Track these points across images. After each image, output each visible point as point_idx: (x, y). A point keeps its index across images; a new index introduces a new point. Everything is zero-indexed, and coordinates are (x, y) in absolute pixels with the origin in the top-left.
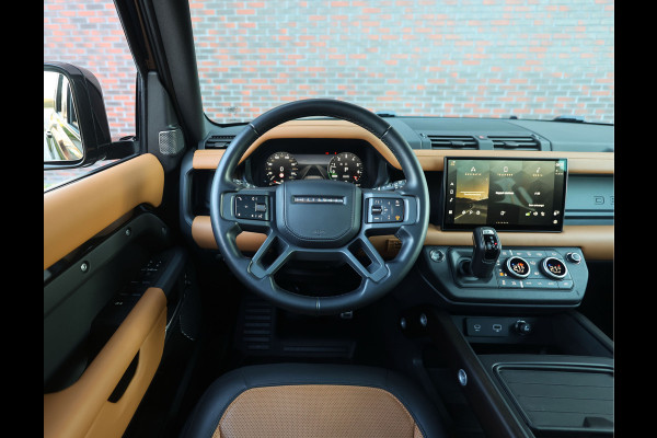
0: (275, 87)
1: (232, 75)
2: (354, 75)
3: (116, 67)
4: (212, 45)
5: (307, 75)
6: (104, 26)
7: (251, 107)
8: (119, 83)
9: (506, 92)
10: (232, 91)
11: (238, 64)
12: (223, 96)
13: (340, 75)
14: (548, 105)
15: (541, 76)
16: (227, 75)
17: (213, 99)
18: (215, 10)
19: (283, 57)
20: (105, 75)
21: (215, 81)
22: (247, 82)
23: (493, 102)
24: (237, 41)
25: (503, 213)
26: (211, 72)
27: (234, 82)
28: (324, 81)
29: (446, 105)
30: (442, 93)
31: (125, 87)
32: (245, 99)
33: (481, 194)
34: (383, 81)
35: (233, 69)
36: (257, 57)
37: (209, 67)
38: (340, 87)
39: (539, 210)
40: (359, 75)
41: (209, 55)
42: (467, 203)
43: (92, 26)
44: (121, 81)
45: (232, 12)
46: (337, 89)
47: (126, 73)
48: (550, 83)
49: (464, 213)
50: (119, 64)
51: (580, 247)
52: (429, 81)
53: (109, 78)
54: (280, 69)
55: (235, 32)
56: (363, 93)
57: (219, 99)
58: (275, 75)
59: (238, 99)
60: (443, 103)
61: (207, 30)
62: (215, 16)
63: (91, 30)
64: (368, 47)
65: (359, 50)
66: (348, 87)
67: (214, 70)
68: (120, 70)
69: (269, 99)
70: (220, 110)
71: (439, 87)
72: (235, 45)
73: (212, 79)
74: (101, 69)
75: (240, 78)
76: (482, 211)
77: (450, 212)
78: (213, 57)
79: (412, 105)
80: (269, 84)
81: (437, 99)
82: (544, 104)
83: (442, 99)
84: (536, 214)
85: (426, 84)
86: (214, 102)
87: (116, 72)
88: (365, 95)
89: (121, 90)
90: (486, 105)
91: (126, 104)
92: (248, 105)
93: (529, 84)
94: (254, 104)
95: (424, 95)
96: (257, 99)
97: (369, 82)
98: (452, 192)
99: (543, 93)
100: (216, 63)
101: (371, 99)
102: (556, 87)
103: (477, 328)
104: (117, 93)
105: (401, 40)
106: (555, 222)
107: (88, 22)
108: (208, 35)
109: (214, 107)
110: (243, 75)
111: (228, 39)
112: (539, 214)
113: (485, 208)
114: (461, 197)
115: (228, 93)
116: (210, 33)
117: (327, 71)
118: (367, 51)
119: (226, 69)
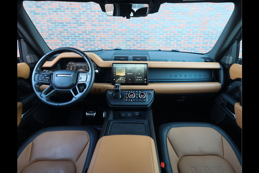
0: (109, 36)
1: (92, 32)
2: (138, 32)
3: (47, 29)
4: (84, 21)
5: (120, 32)
6: (42, 14)
7: (99, 44)
8: (48, 35)
9: (194, 38)
10: (92, 38)
11: (94, 28)
12: (88, 40)
13: (133, 32)
14: (210, 43)
15: (207, 33)
16: (90, 32)
17: (85, 41)
18: (85, 8)
19: (111, 25)
20: (43, 32)
21: (85, 34)
22: (98, 34)
23: (190, 42)
24: (93, 19)
25: (130, 80)
26: (83, 31)
27: (92, 34)
28: (127, 34)
29: (173, 43)
30: (171, 39)
31: (51, 36)
32: (97, 41)
33: (123, 74)
34: (149, 34)
35: (92, 30)
36: (101, 25)
37: (83, 29)
38: (132, 36)
39: (140, 79)
40: (140, 32)
41: (83, 24)
42: (119, 77)
43: (38, 14)
44: (49, 34)
45: (91, 9)
46: (132, 37)
47: (51, 31)
48: (210, 35)
49: (118, 80)
50: (48, 28)
51: (153, 90)
52: (166, 34)
53: (44, 33)
54: (110, 30)
55: (93, 16)
56: (142, 39)
57: (87, 41)
58: (108, 32)
59: (94, 41)
60: (172, 42)
61: (82, 15)
62: (85, 10)
63: (37, 15)
64: (143, 22)
65: (139, 23)
66: (136, 37)
67: (85, 30)
68: (48, 30)
69: (106, 41)
70: (88, 45)
71: (170, 36)
72: (93, 21)
73: (84, 33)
74: (41, 30)
75: (95, 33)
76: (124, 79)
77: (114, 79)
78: (84, 25)
79: (161, 43)
80: (106, 35)
81: (169, 41)
82: (209, 43)
83: (171, 41)
84: (139, 80)
85: (165, 35)
86: (85, 42)
87: (47, 31)
88: (142, 40)
89: (49, 38)
90: (188, 43)
91: (51, 43)
92: (98, 43)
93: (203, 35)
94: (101, 43)
95: (165, 39)
96: (102, 41)
97: (144, 34)
98: (114, 73)
99: (208, 39)
100: (86, 28)
101: (145, 41)
102: (213, 36)
103: (123, 115)
104: (48, 39)
105: (154, 19)
106: (145, 82)
107: (36, 12)
108: (82, 17)
109: (85, 44)
110: (96, 32)
111: (90, 18)
112: (141, 80)
113: (125, 78)
114: (117, 75)
115: (91, 39)
116: (83, 16)
117: (127, 31)
118: (142, 23)
119: (90, 30)
